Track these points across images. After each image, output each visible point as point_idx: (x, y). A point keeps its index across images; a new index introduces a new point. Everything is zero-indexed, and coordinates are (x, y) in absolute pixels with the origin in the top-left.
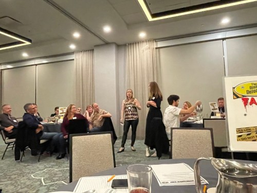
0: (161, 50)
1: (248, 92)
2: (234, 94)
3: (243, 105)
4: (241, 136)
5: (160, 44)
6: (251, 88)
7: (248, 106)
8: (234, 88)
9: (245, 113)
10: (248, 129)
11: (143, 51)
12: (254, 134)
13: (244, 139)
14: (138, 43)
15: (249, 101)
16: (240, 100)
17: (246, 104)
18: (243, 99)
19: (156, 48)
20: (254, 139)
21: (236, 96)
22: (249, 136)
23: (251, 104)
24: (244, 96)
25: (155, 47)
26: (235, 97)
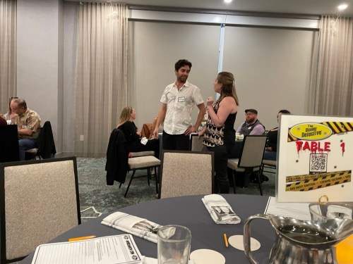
0: (136, 23)
1: (304, 135)
2: (289, 136)
3: (297, 150)
4: (290, 185)
5: (136, 14)
6: (307, 130)
7: (302, 151)
8: (290, 129)
9: (297, 159)
10: (298, 178)
11: (109, 20)
12: (302, 183)
13: (292, 189)
14: (101, 4)
15: (303, 145)
16: (294, 143)
17: (299, 149)
18: (298, 143)
19: (130, 20)
20: (302, 188)
21: (291, 138)
22: (298, 185)
23: (304, 149)
24: (298, 139)
25: (128, 17)
26: (290, 140)
